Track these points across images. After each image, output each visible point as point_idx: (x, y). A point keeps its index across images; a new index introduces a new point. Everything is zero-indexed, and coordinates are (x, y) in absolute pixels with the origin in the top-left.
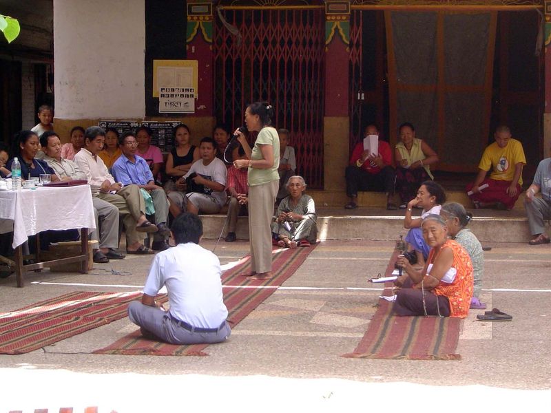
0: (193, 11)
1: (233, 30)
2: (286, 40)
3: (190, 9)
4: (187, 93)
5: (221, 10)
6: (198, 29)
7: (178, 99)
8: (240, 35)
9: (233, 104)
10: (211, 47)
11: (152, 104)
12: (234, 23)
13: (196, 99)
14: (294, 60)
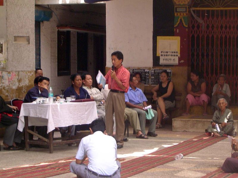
0: (177, 11)
1: (200, 21)
2: (228, 26)
3: (176, 9)
4: (174, 54)
5: (193, 10)
6: (180, 20)
7: (170, 57)
8: (204, 23)
9: (200, 60)
10: (187, 30)
11: (156, 59)
12: (201, 17)
13: (179, 57)
14: (232, 36)
